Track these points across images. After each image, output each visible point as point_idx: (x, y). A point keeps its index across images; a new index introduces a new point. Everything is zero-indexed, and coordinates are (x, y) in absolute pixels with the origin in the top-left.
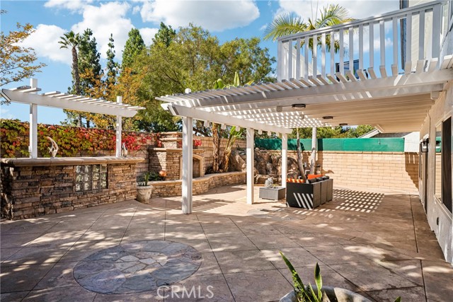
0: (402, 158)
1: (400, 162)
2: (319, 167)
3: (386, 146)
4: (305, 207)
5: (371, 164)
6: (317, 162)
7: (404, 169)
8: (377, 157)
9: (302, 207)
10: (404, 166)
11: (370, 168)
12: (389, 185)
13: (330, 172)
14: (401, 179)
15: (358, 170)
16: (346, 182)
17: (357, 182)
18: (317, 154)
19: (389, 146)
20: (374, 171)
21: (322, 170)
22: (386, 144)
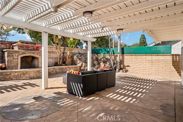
0: (170, 58)
1: (168, 60)
2: (122, 63)
3: (160, 50)
4: (77, 95)
5: (151, 62)
6: (121, 61)
7: (172, 64)
8: (155, 58)
9: (75, 95)
10: (171, 62)
11: (150, 64)
12: (162, 74)
13: (128, 66)
14: (170, 70)
15: (143, 65)
16: (137, 72)
17: (143, 72)
18: (121, 56)
19: (162, 51)
20: (153, 66)
21: (124, 65)
22: (160, 49)
